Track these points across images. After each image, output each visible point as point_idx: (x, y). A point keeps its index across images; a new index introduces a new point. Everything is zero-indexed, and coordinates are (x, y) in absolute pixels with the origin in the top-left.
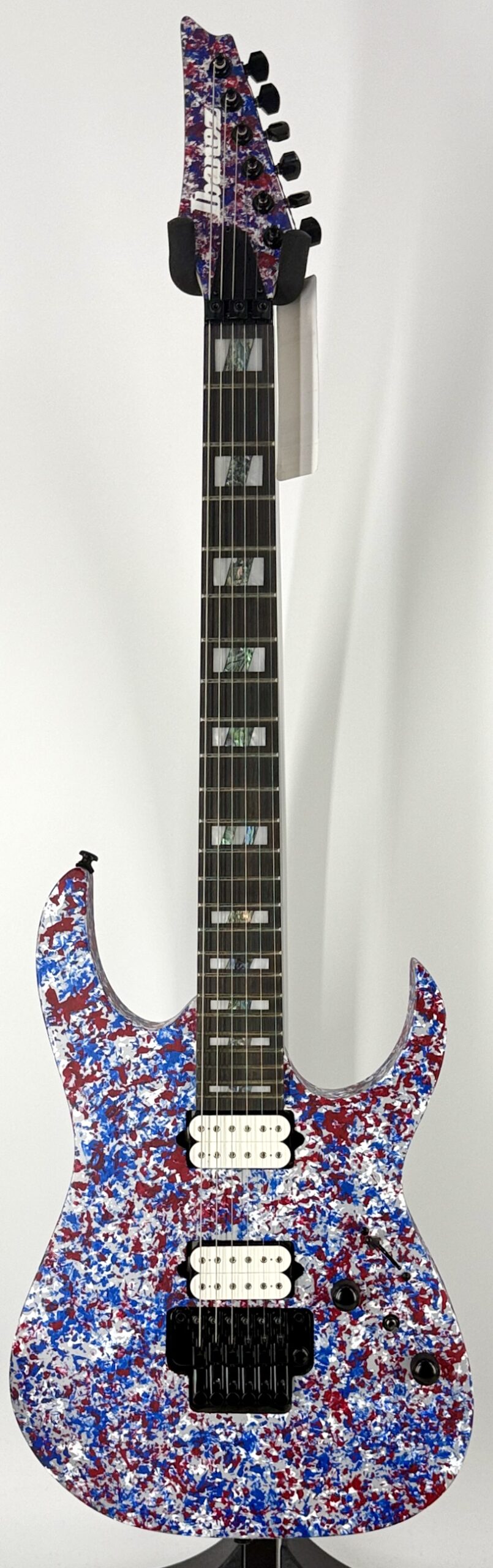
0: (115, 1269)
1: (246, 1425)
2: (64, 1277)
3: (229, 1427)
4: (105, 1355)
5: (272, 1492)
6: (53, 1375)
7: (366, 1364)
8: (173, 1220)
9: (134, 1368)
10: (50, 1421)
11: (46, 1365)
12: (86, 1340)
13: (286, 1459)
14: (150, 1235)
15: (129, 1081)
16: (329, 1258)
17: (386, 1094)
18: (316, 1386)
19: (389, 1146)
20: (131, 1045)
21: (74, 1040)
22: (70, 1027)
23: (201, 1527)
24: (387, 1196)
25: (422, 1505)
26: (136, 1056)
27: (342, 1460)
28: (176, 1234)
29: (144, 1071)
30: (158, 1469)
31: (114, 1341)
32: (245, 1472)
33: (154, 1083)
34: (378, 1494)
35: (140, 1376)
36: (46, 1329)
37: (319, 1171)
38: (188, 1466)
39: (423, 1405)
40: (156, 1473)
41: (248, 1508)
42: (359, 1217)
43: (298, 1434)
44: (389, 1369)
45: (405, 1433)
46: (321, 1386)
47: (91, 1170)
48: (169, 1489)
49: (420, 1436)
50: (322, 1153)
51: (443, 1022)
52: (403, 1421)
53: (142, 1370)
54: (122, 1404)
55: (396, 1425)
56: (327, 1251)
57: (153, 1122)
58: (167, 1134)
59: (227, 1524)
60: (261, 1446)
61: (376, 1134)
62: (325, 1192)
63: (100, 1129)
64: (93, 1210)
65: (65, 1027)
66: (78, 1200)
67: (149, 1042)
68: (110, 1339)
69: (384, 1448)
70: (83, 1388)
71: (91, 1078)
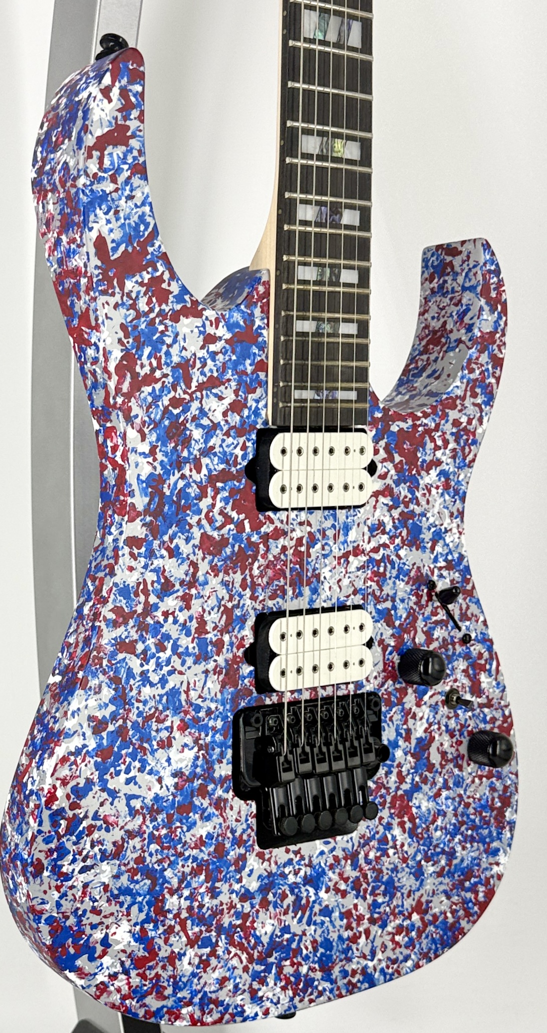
0: (176, 662)
1: (315, 856)
2: (115, 680)
3: (298, 863)
4: (165, 787)
5: (340, 937)
6: (100, 828)
7: (429, 754)
8: (241, 586)
9: (197, 801)
10: (87, 899)
11: (91, 815)
12: (141, 770)
13: (354, 892)
14: (216, 609)
15: (194, 384)
16: (397, 623)
17: (454, 407)
18: (383, 791)
19: (455, 473)
20: (196, 330)
21: (129, 319)
22: (125, 298)
23: (268, 1004)
24: (452, 539)
25: (476, 917)
26: (202, 348)
27: (406, 881)
28: (244, 605)
29: (211, 371)
30: (223, 937)
31: (175, 766)
32: (314, 919)
33: (222, 388)
34: (438, 914)
35: (204, 810)
36: (92, 761)
37: (390, 509)
38: (255, 925)
39: (478, 796)
40: (220, 944)
41: (317, 966)
42: (426, 568)
43: (366, 855)
44: (450, 756)
45: (462, 834)
46: (388, 789)
47: (148, 519)
48: (235, 962)
49: (475, 835)
50: (393, 486)
51: (506, 315)
52: (460, 819)
53: (206, 803)
54: (183, 854)
55: (454, 825)
56: (396, 614)
57: (221, 446)
58: (236, 463)
59: (295, 994)
60: (330, 880)
61: (444, 458)
62: (395, 537)
63: (160, 456)
64: (151, 577)
65: (117, 298)
66: (133, 563)
67: (217, 328)
68: (170, 764)
69: (444, 856)
70: (136, 842)
71: (150, 379)
